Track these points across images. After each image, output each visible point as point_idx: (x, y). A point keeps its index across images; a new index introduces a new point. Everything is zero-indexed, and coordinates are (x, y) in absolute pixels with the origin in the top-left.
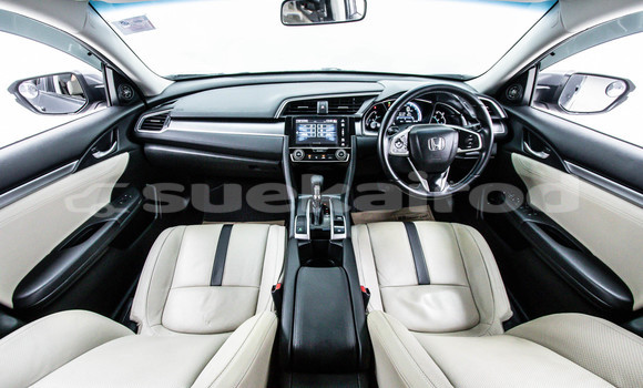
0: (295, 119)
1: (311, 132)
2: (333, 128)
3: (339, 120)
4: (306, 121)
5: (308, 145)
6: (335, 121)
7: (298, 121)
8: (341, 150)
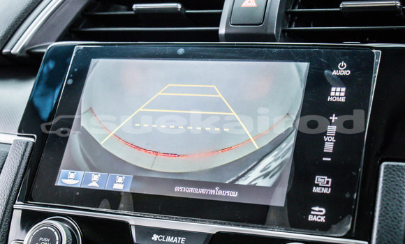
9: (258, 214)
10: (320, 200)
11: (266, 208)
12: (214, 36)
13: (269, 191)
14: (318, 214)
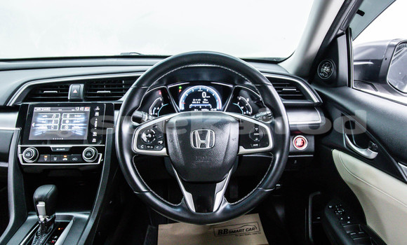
0: (33, 107)
1: (53, 124)
2: (83, 119)
3: (93, 107)
4: (48, 109)
5: (45, 142)
6: (87, 109)
7: (37, 109)
8: (90, 148)
9: (81, 142)
10: (95, 137)
11: (83, 140)
12: (67, 100)
13: (83, 136)
14: (94, 140)
